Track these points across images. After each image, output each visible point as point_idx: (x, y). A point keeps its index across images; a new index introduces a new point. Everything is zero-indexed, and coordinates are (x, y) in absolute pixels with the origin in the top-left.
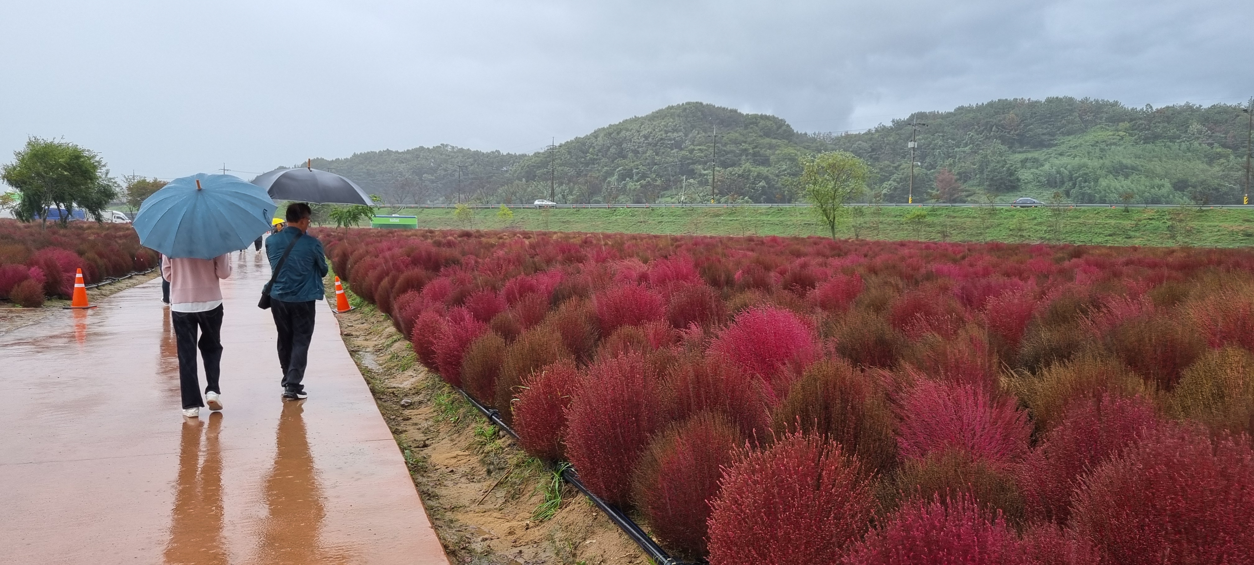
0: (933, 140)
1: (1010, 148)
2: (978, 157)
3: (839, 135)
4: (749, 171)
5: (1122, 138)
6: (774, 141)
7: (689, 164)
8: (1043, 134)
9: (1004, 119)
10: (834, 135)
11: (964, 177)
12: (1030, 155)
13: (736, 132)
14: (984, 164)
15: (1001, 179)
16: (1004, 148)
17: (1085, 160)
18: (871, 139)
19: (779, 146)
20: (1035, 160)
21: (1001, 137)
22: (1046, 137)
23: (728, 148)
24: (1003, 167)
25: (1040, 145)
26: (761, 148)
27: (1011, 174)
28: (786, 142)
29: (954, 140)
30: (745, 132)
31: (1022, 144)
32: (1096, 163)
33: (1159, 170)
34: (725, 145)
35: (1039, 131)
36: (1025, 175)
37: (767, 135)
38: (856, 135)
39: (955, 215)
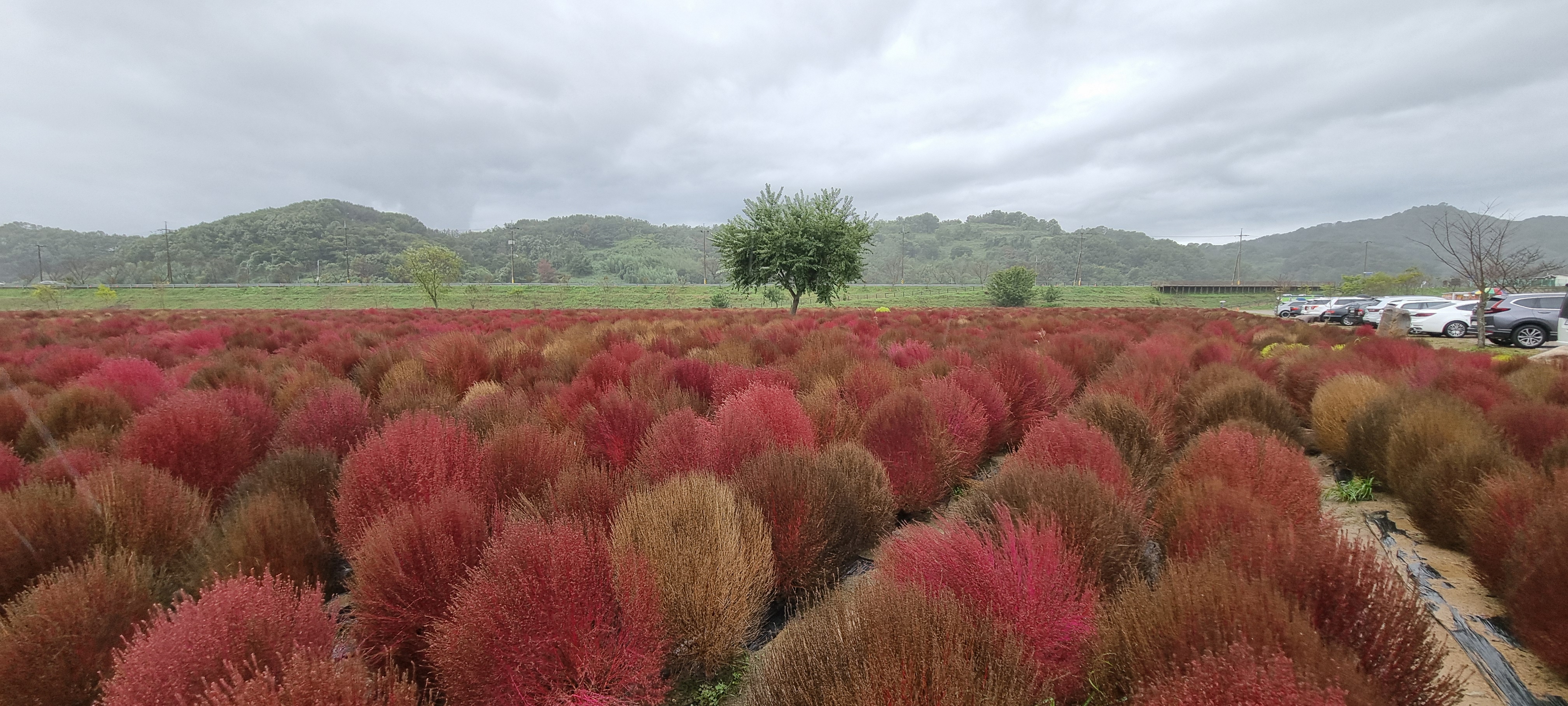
0: (535, 239)
1: (586, 247)
2: (565, 253)
3: (465, 232)
4: (388, 257)
5: (651, 244)
6: (409, 235)
7: (330, 250)
8: (606, 239)
9: (581, 227)
10: (460, 232)
11: (557, 265)
12: (598, 252)
13: (374, 226)
14: (570, 257)
15: (581, 267)
16: (582, 247)
17: (630, 256)
18: (489, 237)
19: (414, 239)
20: (602, 255)
21: (579, 240)
22: (608, 241)
23: (367, 238)
24: (582, 259)
25: (605, 246)
26: (399, 240)
27: (587, 264)
28: (420, 235)
29: (549, 239)
30: (382, 226)
31: (593, 245)
32: (636, 258)
33: (671, 264)
34: (364, 236)
35: (603, 236)
36: (596, 265)
37: (403, 229)
38: (477, 233)
39: (543, 291)
